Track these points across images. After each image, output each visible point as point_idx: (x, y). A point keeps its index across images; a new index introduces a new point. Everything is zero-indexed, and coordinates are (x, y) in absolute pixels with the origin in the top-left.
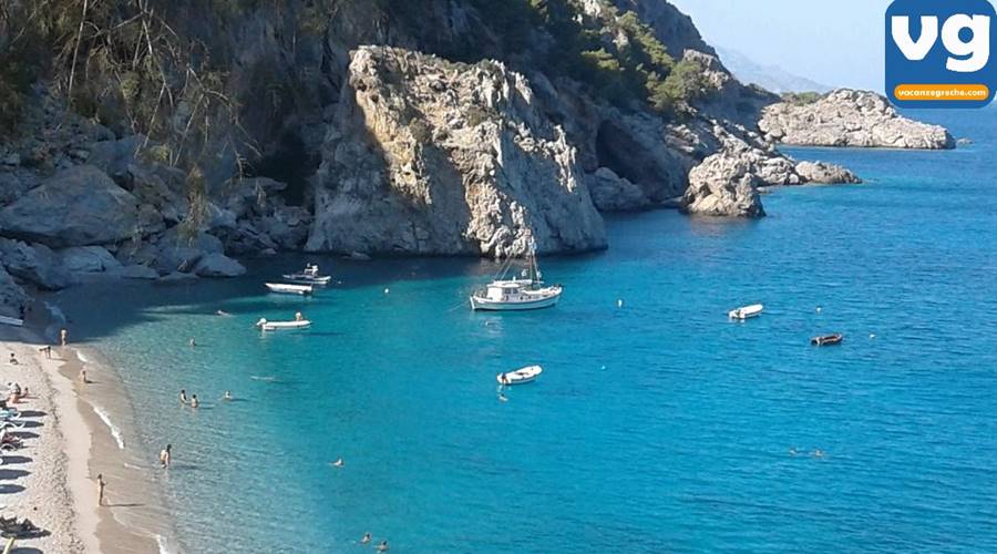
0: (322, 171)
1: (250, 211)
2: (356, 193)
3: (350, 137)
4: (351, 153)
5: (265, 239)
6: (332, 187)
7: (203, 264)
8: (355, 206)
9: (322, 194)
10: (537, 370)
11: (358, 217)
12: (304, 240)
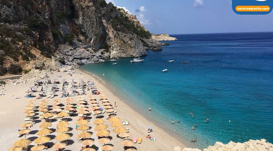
0: (111, 47)
1: (102, 53)
2: (116, 50)
3: (115, 43)
4: (115, 45)
5: (105, 57)
6: (113, 50)
7: (99, 61)
8: (116, 52)
9: (111, 51)
10: (167, 69)
11: (117, 53)
12: (110, 57)
